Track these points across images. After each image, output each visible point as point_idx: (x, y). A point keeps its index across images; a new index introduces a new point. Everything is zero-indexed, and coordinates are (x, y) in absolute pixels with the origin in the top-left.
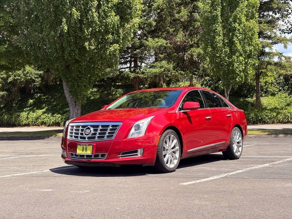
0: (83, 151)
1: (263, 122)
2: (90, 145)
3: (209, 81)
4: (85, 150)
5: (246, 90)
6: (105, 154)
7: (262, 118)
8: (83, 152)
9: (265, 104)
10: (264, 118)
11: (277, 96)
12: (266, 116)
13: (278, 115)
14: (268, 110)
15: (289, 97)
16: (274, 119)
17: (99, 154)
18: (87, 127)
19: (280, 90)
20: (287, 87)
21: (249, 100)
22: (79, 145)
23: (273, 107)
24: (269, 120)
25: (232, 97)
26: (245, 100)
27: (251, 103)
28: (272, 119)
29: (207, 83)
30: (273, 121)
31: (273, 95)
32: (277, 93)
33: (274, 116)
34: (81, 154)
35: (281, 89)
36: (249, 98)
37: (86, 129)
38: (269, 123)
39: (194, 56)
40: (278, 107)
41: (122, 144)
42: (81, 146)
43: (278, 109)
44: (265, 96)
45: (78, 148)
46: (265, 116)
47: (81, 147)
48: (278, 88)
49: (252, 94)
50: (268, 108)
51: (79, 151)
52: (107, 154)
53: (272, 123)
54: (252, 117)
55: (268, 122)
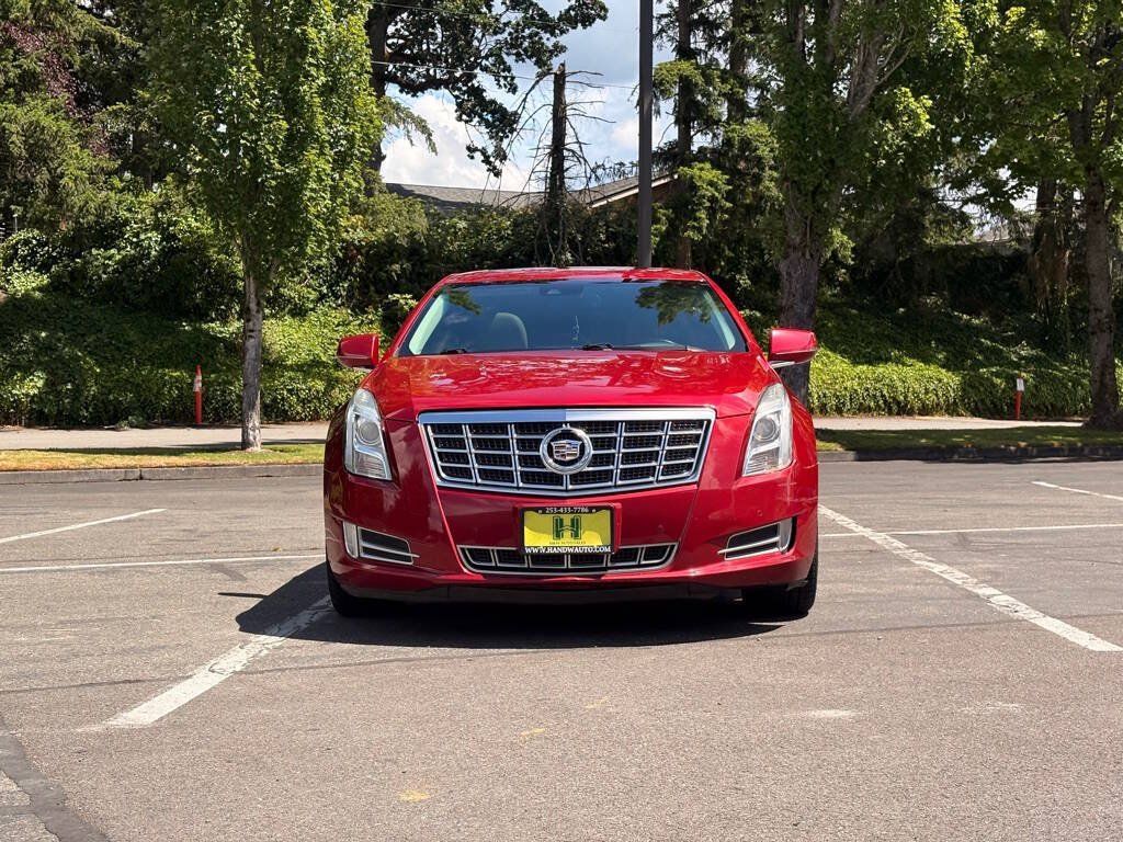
0: (558, 534)
1: (277, 417)
2: (599, 509)
3: (41, 244)
4: (567, 534)
5: (199, 289)
6: (667, 547)
7: (274, 400)
8: (559, 543)
9: (277, 347)
10: (283, 399)
11: (312, 316)
12: (290, 391)
13: (333, 388)
14: (291, 368)
15: (358, 322)
16: (320, 403)
17: (637, 549)
18: (559, 431)
19: (322, 297)
20: (346, 285)
21: (215, 327)
22: (536, 510)
23: (304, 356)
24: (299, 409)
25: (146, 317)
26: (201, 330)
27: (223, 340)
28: (312, 405)
29: (33, 254)
30: (315, 409)
31: (299, 312)
32: (311, 306)
33: (318, 392)
34: (550, 551)
35: (325, 291)
36: (213, 321)
37: (555, 439)
38: (302, 420)
39: (14, 138)
40: (324, 359)
41: (734, 501)
42: (544, 512)
43: (325, 367)
44: (273, 316)
45: (526, 522)
46: (285, 393)
47: (548, 520)
48: (315, 290)
49: (223, 307)
50: (289, 363)
51: (537, 538)
52: (676, 544)
53: (310, 420)
54: (238, 396)
55: (298, 413)
